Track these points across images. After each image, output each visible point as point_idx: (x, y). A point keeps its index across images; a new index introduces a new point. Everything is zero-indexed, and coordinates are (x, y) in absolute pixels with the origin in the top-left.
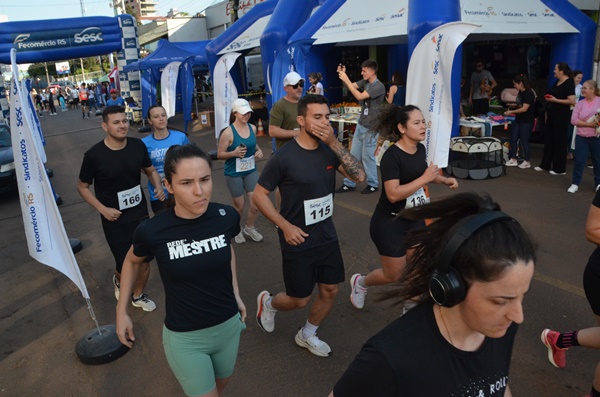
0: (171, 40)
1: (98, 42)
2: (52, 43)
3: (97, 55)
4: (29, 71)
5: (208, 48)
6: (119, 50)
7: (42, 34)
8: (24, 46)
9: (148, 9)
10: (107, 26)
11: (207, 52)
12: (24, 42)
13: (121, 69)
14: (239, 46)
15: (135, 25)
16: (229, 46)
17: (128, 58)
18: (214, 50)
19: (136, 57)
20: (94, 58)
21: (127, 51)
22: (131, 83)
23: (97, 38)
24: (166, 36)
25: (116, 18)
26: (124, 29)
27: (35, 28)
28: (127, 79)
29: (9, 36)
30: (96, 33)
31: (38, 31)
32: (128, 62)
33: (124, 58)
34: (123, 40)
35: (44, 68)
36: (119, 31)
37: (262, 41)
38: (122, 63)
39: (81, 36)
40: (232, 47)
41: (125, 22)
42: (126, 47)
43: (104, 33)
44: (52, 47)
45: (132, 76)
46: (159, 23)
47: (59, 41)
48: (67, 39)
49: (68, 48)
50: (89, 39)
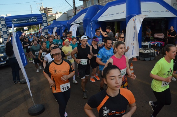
0: (57, 20)
1: (36, 21)
2: (23, 22)
3: (35, 25)
4: (16, 29)
5: (67, 23)
6: (42, 23)
7: (20, 19)
8: (15, 22)
9: (50, 11)
10: (39, 17)
11: (67, 24)
12: (15, 21)
13: (42, 29)
14: (76, 22)
15: (46, 16)
16: (73, 22)
17: (44, 25)
18: (69, 23)
19: (47, 25)
20: (35, 26)
21: (44, 24)
22: (45, 33)
23: (36, 20)
24: (55, 19)
25: (41, 14)
26: (43, 17)
27: (18, 17)
28: (44, 32)
29: (11, 20)
30: (35, 18)
31: (19, 18)
32: (44, 27)
33: (43, 26)
34: (43, 20)
35: (20, 29)
37: (83, 21)
38: (43, 27)
39: (31, 19)
40: (74, 22)
41: (44, 15)
42: (44, 22)
43: (38, 19)
44: (23, 23)
45: (45, 31)
46: (53, 16)
47: (25, 21)
48: (27, 20)
49: (27, 23)
50: (33, 20)
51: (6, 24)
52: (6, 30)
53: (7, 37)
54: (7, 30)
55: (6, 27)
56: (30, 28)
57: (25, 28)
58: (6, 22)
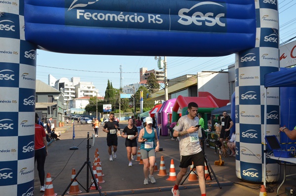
1: (216, 28)
2: (138, 18)
6: (247, 48)
8: (87, 16)
12: (88, 8)
17: (264, 63)
21: (263, 51)
23: (216, 21)
26: (264, 12)
30: (216, 12)
32: (266, 70)
33: (256, 63)
34: (258, 31)
36: (254, 15)
39: (190, 14)
42: (263, 44)
44: (137, 25)
47: (152, 17)
48: (165, 16)
49: (164, 31)
50: (203, 22)
51: (22, 19)
52: (16, 59)
53: (14, 108)
54: (24, 60)
55: (21, 40)
56: (118, 108)
57: (106, 107)
58: (25, 2)
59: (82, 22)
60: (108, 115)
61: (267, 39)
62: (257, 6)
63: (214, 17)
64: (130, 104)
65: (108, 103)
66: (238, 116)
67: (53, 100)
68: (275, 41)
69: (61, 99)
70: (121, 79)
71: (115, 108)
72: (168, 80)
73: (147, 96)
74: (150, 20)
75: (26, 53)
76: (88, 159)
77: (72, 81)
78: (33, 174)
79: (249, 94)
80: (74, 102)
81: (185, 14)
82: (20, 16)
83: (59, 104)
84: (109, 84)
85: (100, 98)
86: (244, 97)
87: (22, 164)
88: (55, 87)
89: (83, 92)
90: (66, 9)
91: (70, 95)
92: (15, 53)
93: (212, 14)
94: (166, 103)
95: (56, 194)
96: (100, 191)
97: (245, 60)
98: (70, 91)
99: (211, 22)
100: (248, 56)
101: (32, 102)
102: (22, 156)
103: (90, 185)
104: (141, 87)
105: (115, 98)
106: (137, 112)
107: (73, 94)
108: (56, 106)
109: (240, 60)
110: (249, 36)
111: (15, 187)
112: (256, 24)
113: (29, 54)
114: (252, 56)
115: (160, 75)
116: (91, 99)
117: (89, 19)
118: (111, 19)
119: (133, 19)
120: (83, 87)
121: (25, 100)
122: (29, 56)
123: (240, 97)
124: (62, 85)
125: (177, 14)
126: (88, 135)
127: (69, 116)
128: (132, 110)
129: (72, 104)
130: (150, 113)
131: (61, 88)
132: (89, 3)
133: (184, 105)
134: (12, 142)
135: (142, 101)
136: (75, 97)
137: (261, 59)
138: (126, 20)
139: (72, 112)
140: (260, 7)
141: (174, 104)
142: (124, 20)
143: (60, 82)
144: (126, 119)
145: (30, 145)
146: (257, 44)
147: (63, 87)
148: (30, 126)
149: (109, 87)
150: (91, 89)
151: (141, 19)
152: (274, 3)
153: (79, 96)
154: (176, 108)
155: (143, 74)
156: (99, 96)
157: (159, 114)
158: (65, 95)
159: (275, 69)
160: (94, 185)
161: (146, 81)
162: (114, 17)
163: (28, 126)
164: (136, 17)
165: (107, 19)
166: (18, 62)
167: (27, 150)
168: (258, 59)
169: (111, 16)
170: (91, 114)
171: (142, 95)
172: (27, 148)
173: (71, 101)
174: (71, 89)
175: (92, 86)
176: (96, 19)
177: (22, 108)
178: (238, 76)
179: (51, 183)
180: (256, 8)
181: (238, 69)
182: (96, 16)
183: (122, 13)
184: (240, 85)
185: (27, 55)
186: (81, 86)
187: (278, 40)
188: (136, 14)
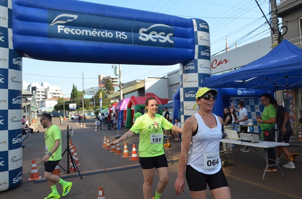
1: (168, 44)
2: (108, 34)
7: (96, 20)
8: (67, 30)
12: (68, 25)
17: (201, 70)
21: (200, 62)
23: (167, 39)
26: (200, 34)
34: (197, 47)
36: (193, 35)
39: (148, 33)
42: (200, 57)
47: (118, 34)
48: (129, 33)
49: (129, 45)
50: (158, 39)
51: (10, 31)
52: (5, 65)
55: (10, 49)
56: (82, 106)
57: (71, 106)
58: (13, 18)
59: (63, 36)
60: (74, 112)
61: (203, 54)
62: (195, 29)
63: (165, 36)
64: (92, 103)
65: (73, 102)
66: (183, 110)
67: (27, 101)
68: (208, 55)
69: (34, 100)
70: (83, 83)
71: (79, 107)
72: (123, 84)
73: (105, 97)
74: (117, 36)
75: (14, 60)
76: (68, 147)
77: (42, 85)
78: (21, 161)
79: (190, 93)
80: (45, 102)
81: (144, 32)
82: (9, 29)
83: (32, 104)
84: (74, 87)
85: (67, 99)
86: (187, 96)
87: (12, 154)
88: (28, 89)
89: (52, 94)
90: (49, 24)
91: (41, 97)
92: (5, 60)
93: (164, 34)
94: (121, 102)
95: (40, 177)
96: (79, 172)
97: (187, 68)
98: (40, 93)
99: (163, 39)
100: (190, 66)
101: (19, 101)
102: (12, 146)
103: (70, 168)
104: (100, 90)
105: (78, 98)
106: (97, 109)
107: (43, 95)
108: (29, 105)
109: (184, 68)
110: (190, 50)
111: (7, 173)
112: (195, 42)
113: (16, 61)
114: (192, 65)
115: (114, 80)
116: (59, 100)
117: (68, 33)
118: (87, 34)
119: (104, 34)
120: (52, 90)
121: (13, 100)
122: (16, 63)
123: (184, 96)
124: (34, 89)
125: (138, 32)
126: (68, 127)
127: (40, 114)
128: (93, 108)
129: (42, 103)
130: (109, 109)
131: (34, 91)
132: (68, 21)
133: (136, 103)
134: (3, 135)
135: (102, 101)
136: (45, 99)
137: (199, 68)
138: (99, 35)
139: (43, 110)
140: (198, 30)
141: (128, 103)
142: (97, 35)
143: (32, 86)
144: (88, 115)
145: (18, 137)
146: (196, 57)
147: (35, 90)
148: (18, 121)
149: (74, 90)
150: (59, 92)
151: (110, 35)
152: (206, 28)
153: (48, 97)
154: (130, 106)
155: (101, 79)
156: (65, 97)
157: (116, 110)
158: (37, 97)
159: (208, 75)
160: (73, 168)
161: (103, 85)
162: (88, 32)
163: (16, 121)
164: (106, 33)
165: (83, 34)
166: (7, 68)
167: (16, 142)
168: (196, 67)
169: (87, 31)
170: (59, 112)
171: (101, 96)
172: (16, 140)
173: (42, 101)
174: (42, 92)
175: (59, 89)
176: (74, 34)
177: (12, 106)
178: (182, 80)
179: (36, 168)
180: (195, 31)
181: (182, 75)
182: (74, 31)
183: (95, 29)
184: (184, 87)
185: (15, 62)
186: (50, 89)
187: (210, 55)
188: (106, 31)
